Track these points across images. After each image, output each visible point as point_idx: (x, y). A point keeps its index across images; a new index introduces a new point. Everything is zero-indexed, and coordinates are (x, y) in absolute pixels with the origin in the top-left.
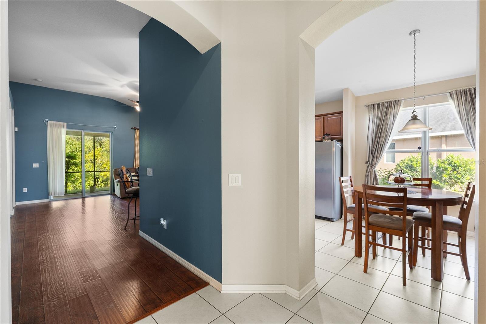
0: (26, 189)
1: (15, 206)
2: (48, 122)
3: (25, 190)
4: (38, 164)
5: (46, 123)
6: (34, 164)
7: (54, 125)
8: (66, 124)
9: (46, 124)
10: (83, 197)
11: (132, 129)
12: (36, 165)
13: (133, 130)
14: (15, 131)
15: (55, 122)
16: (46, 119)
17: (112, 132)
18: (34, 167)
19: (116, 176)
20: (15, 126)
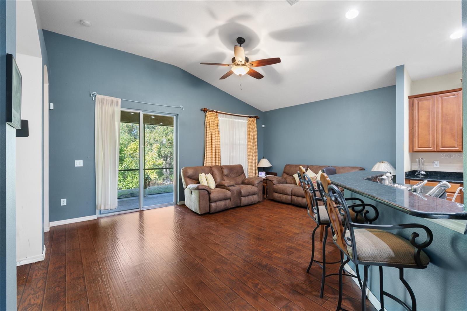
0: (65, 200)
1: (47, 229)
2: (97, 96)
3: (64, 202)
4: (82, 161)
5: (94, 98)
6: (76, 161)
7: (105, 102)
8: (119, 100)
9: (94, 100)
10: (141, 210)
11: (201, 110)
12: (79, 163)
13: (203, 112)
14: (50, 109)
15: (106, 97)
16: (93, 92)
17: (178, 115)
18: (76, 166)
19: (186, 178)
20: (50, 102)
